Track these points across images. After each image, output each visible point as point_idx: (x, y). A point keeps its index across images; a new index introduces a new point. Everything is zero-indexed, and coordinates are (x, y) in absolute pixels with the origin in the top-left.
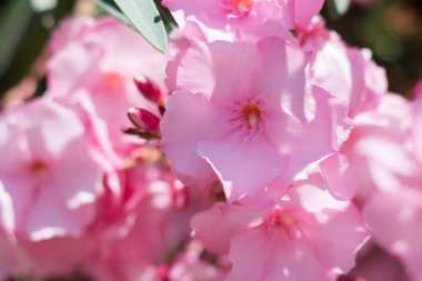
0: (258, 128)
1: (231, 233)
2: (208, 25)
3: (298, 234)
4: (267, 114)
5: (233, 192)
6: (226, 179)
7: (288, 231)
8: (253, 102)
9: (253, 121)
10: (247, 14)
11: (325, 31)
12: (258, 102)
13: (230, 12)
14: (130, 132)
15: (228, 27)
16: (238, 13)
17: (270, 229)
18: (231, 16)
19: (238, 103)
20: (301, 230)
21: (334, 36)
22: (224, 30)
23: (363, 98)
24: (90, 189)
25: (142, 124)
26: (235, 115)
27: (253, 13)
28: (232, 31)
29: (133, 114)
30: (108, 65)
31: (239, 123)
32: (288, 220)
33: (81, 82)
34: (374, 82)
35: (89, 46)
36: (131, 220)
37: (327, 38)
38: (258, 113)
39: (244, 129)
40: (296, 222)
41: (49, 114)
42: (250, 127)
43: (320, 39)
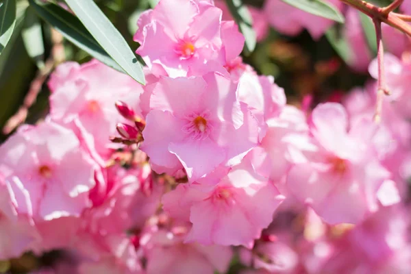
0: (205, 132)
1: (191, 204)
2: (167, 66)
3: (234, 202)
4: (212, 123)
5: (193, 175)
6: (188, 167)
7: (227, 201)
8: (202, 115)
9: (202, 128)
10: (192, 56)
11: (242, 64)
12: (205, 115)
13: (180, 55)
14: (116, 140)
15: (180, 66)
16: (186, 56)
17: (215, 200)
18: (182, 58)
19: (192, 116)
20: (235, 199)
21: (249, 68)
22: (177, 68)
23: (271, 109)
24: (86, 183)
25: (127, 135)
26: (190, 125)
27: (196, 55)
28: (183, 68)
29: (121, 128)
30: (89, 96)
31: (192, 130)
32: (226, 194)
33: (71, 109)
34: (277, 98)
35: (78, 83)
36: (113, 203)
37: (244, 69)
38: (204, 122)
39: (197, 133)
40: (232, 195)
41: (54, 132)
42: (200, 132)
43: (240, 70)
